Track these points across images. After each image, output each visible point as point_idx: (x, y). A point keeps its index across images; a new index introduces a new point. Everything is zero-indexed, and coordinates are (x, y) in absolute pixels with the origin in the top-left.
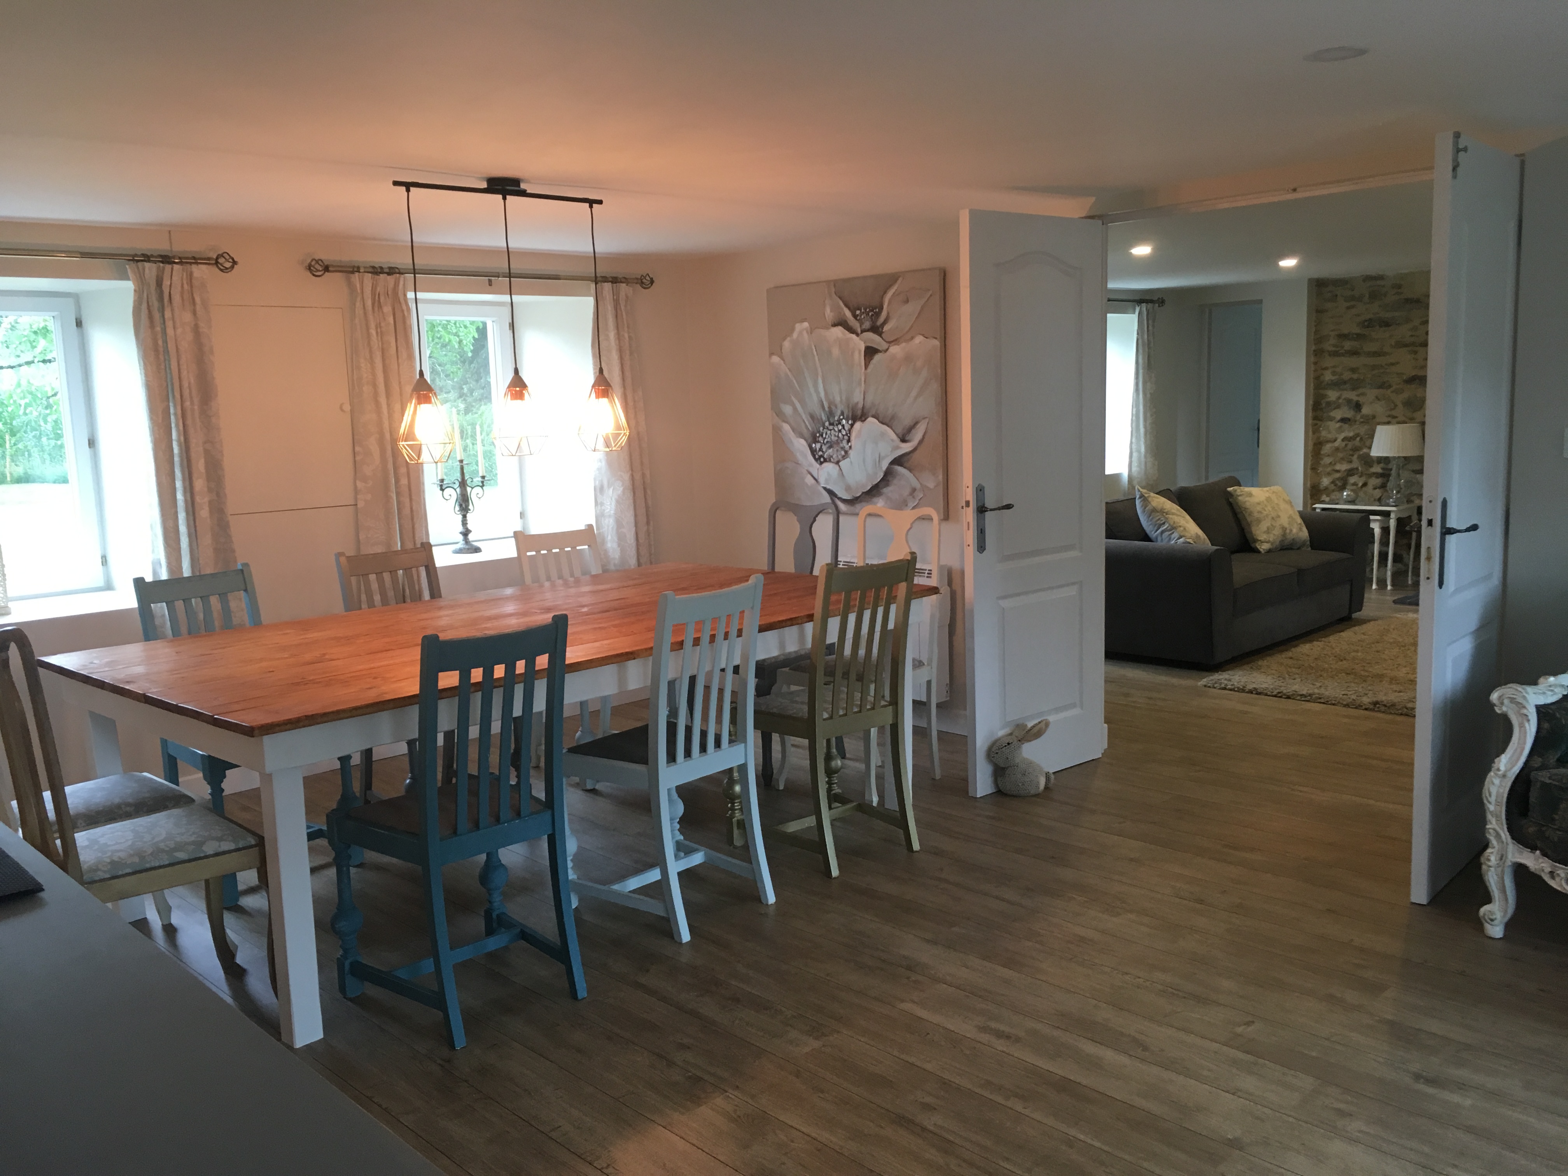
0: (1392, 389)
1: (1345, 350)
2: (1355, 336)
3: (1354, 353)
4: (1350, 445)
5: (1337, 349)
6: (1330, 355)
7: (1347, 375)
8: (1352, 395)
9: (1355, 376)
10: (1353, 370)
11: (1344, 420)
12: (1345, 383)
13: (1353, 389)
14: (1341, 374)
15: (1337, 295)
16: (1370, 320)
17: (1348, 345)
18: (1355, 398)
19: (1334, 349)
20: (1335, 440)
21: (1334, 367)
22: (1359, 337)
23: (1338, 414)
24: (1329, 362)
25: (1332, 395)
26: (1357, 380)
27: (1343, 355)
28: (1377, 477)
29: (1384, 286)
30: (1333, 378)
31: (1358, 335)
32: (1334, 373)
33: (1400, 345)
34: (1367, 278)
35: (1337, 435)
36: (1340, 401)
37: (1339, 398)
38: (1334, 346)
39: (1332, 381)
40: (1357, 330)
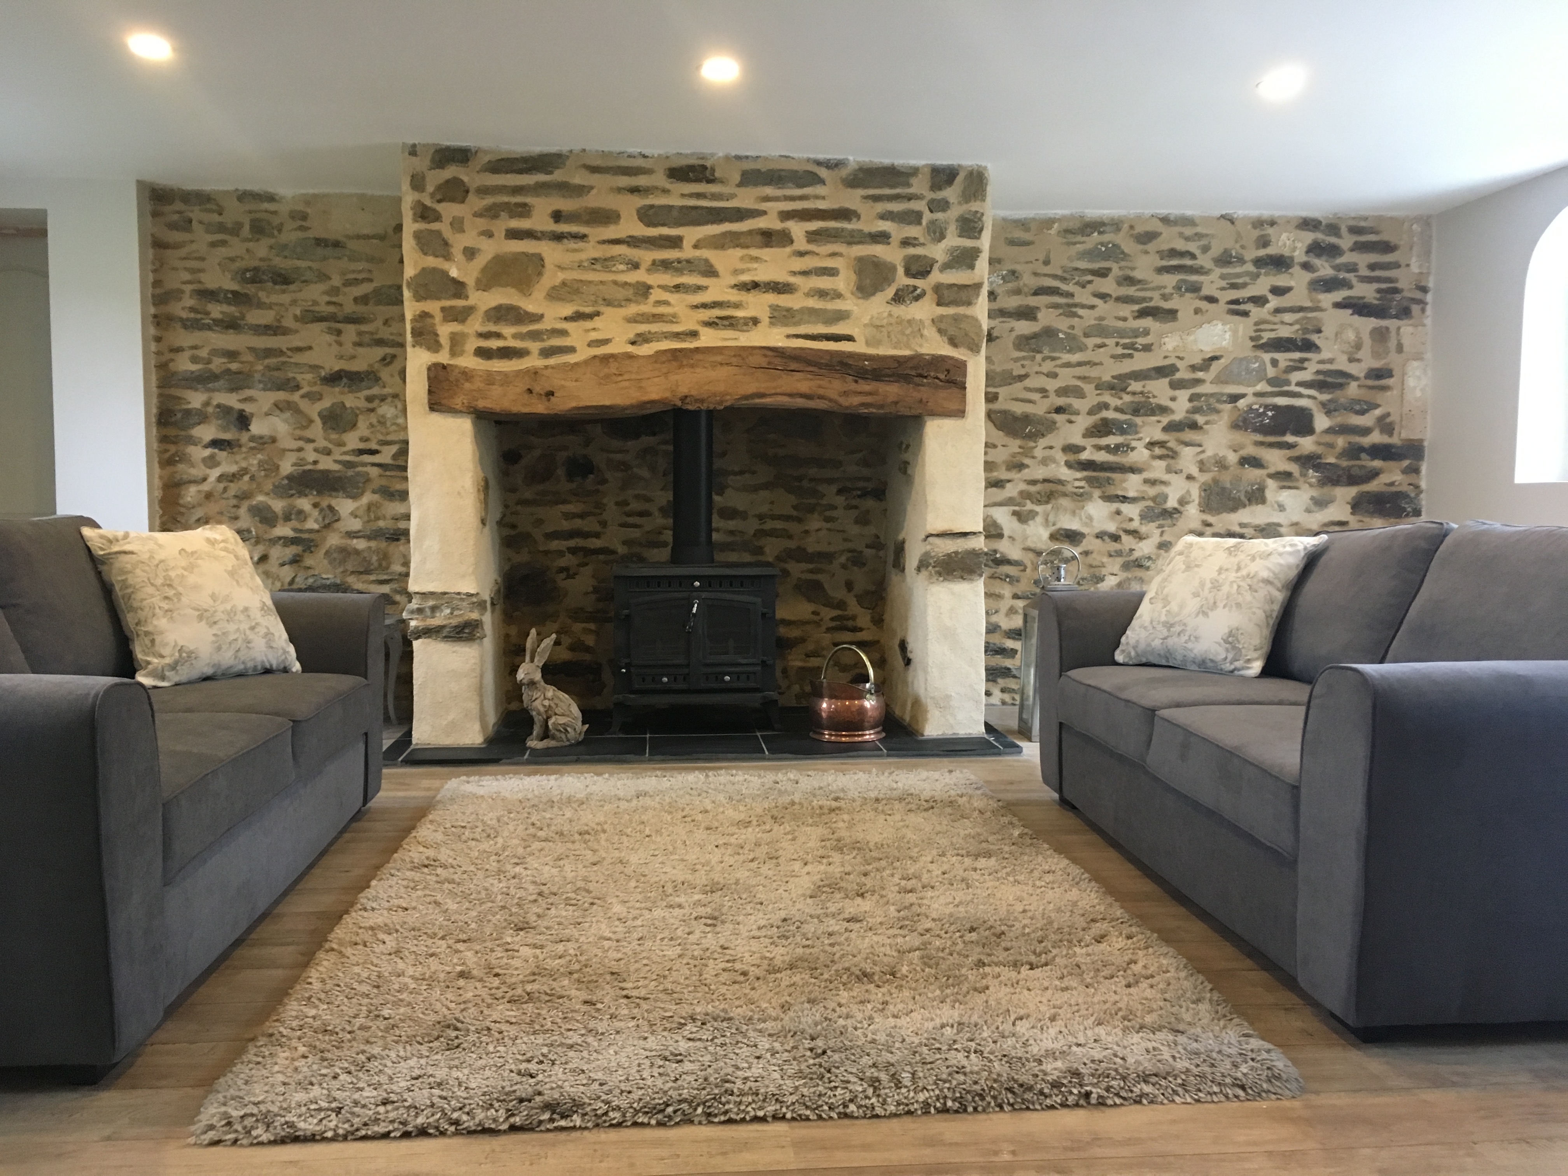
0: (302, 392)
1: (214, 320)
2: (230, 295)
3: (231, 325)
4: (234, 488)
5: (199, 316)
6: (185, 327)
7: (218, 364)
8: (232, 400)
9: (234, 366)
10: (232, 355)
11: (216, 443)
12: (214, 377)
13: (232, 390)
14: (209, 362)
15: (190, 221)
16: (256, 269)
17: (217, 310)
18: (238, 406)
19: (192, 315)
20: (205, 479)
21: (195, 347)
22: (237, 298)
23: (207, 432)
24: (185, 338)
25: (196, 399)
26: (239, 373)
27: (209, 328)
28: (285, 545)
29: (275, 213)
30: (194, 367)
31: (235, 293)
32: (194, 360)
33: (312, 317)
34: (244, 196)
35: (208, 471)
36: (210, 410)
37: (207, 404)
38: (192, 309)
39: (192, 372)
40: (230, 285)
